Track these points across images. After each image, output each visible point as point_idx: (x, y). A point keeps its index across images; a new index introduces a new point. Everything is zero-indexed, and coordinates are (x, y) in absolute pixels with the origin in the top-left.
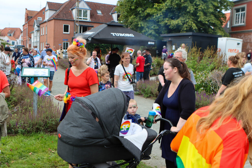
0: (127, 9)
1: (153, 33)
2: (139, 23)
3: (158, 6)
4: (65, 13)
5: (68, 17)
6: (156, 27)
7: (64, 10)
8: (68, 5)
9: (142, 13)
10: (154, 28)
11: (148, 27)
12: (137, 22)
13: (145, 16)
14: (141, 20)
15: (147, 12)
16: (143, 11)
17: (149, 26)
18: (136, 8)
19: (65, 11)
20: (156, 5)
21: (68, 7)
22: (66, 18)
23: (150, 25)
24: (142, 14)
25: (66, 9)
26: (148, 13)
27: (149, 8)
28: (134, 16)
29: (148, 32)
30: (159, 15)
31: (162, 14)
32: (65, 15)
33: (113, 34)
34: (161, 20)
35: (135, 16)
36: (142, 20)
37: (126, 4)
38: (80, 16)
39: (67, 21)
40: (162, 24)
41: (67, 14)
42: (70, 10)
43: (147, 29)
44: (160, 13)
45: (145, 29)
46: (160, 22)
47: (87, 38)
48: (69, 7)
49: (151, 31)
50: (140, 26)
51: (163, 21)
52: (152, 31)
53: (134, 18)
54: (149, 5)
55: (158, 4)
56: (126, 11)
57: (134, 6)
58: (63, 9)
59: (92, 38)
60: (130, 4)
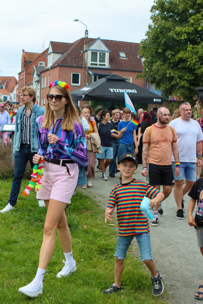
0: (152, 53)
1: (187, 85)
2: (168, 72)
3: (193, 48)
4: (75, 57)
5: (78, 62)
6: (191, 77)
7: (74, 53)
8: (79, 45)
9: (173, 57)
10: (188, 78)
11: (180, 78)
12: (165, 70)
13: (176, 61)
14: (170, 67)
15: (179, 56)
16: (174, 56)
17: (181, 75)
18: (164, 51)
19: (74, 55)
20: (189, 47)
21: (78, 49)
22: (75, 65)
23: (183, 74)
24: (173, 59)
25: (76, 51)
26: (180, 58)
27: (182, 50)
28: (160, 62)
29: (180, 85)
30: (194, 61)
31: (198, 60)
32: (75, 60)
33: (112, 90)
34: (198, 67)
35: (162, 62)
36: (172, 68)
37: (151, 46)
38: (95, 62)
39: (77, 69)
40: (199, 73)
41: (77, 58)
42: (81, 52)
43: (178, 80)
44: (196, 59)
45: (176, 80)
46: (196, 70)
47: (81, 95)
48: (80, 49)
49: (183, 82)
50: (169, 76)
51: (200, 68)
52: (185, 82)
53: (162, 65)
54: (183, 47)
55: (193, 45)
56: (151, 56)
57: (161, 49)
58: (72, 51)
59: (86, 95)
60: (156, 46)
